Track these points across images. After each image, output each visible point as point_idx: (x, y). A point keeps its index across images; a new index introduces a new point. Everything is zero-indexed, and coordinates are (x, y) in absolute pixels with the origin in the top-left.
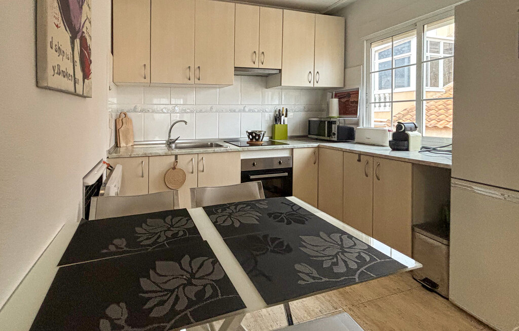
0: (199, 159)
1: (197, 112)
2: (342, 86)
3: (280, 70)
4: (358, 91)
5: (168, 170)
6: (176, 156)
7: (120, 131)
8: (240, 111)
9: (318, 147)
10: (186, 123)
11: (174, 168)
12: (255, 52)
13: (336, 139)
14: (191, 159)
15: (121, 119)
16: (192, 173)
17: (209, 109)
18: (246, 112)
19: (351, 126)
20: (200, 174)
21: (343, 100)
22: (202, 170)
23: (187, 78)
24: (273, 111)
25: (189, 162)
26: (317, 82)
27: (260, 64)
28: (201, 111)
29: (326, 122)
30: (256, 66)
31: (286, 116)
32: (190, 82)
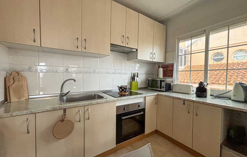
0: (85, 110)
1: (84, 73)
2: (164, 62)
3: (137, 50)
4: (173, 65)
5: (57, 123)
6: (65, 110)
7: (10, 88)
8: (112, 73)
9: (158, 95)
10: (75, 81)
11: (62, 121)
12: (123, 36)
13: (164, 90)
14: (78, 111)
15: (12, 77)
16: (80, 121)
17: (93, 71)
18: (116, 74)
19: (170, 83)
20: (86, 121)
21: (165, 69)
22: (88, 118)
23: (75, 46)
24: (131, 74)
25: (77, 113)
26: (154, 59)
27: (126, 44)
28: (87, 73)
29: (159, 81)
30: (123, 45)
31: (137, 77)
32: (78, 50)
